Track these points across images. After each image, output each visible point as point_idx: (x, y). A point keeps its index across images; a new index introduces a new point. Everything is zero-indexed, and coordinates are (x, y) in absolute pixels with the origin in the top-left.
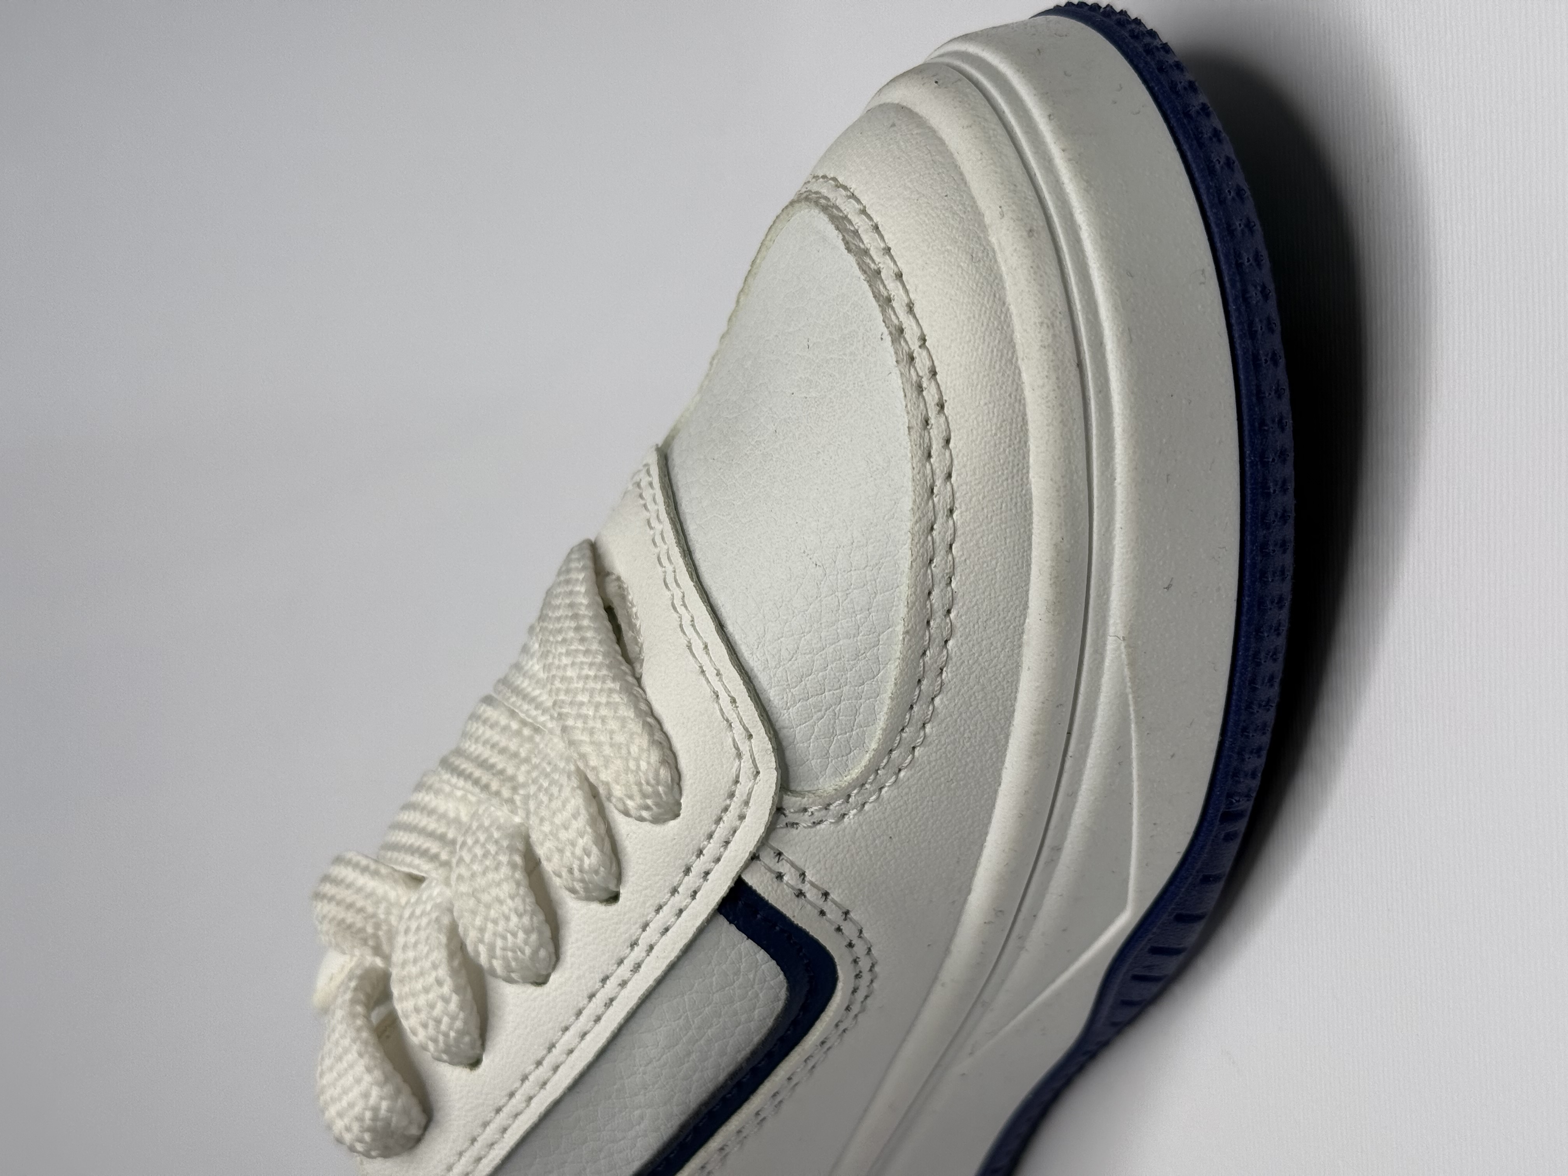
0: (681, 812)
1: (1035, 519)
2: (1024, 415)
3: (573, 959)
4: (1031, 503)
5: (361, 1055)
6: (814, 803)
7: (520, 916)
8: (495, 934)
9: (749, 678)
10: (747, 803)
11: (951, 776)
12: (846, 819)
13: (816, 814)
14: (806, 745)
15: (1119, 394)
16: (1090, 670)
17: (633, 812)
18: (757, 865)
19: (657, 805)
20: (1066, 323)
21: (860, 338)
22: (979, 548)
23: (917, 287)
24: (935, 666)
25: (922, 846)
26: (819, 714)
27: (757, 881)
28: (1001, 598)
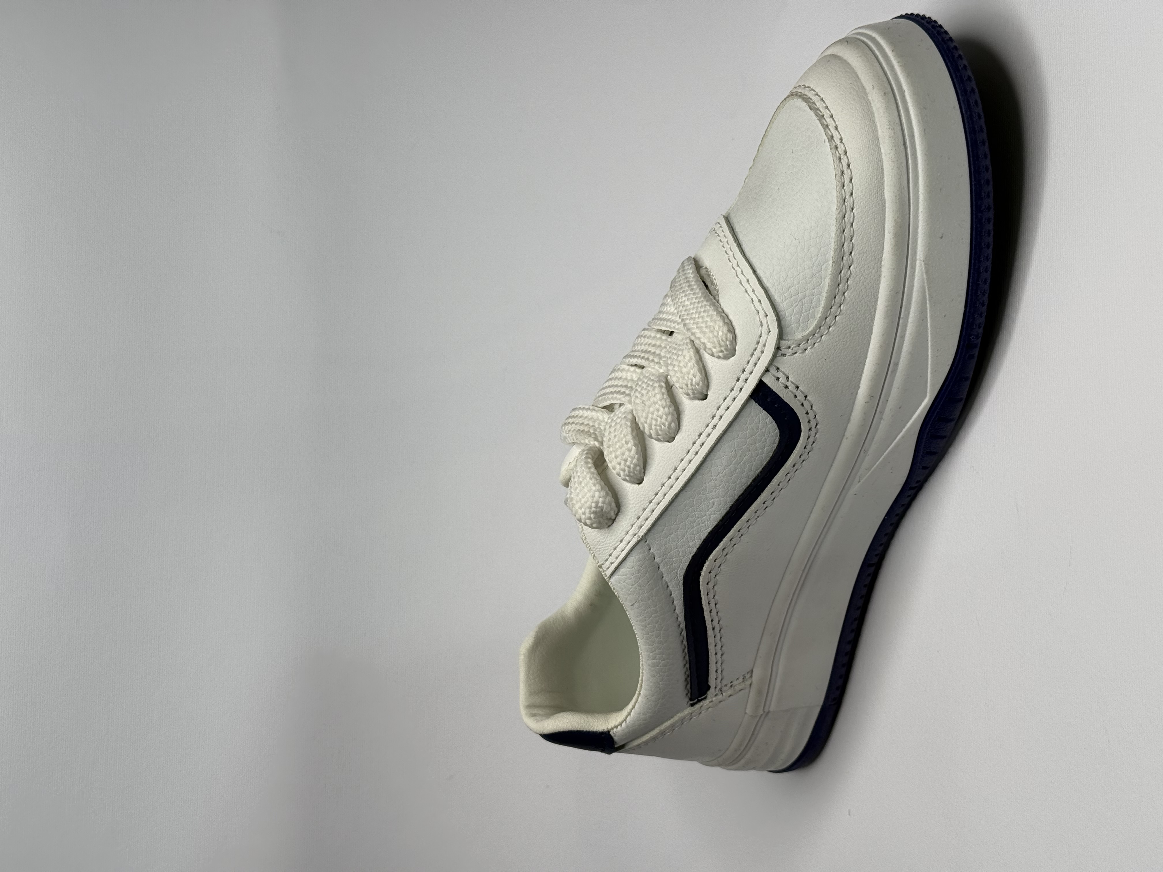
0: (736, 353)
1: (887, 210)
2: (882, 166)
3: (686, 427)
4: (885, 203)
5: (591, 479)
6: (793, 343)
7: (664, 408)
8: (652, 418)
9: (767, 291)
10: (765, 345)
11: (852, 329)
12: (807, 351)
13: (794, 349)
14: (790, 318)
15: (920, 155)
16: (910, 276)
17: (715, 355)
18: (769, 374)
19: (726, 350)
20: (899, 128)
21: (815, 143)
22: (864, 224)
23: (839, 119)
24: (845, 277)
25: (839, 364)
26: (796, 304)
27: (768, 381)
28: (873, 245)
